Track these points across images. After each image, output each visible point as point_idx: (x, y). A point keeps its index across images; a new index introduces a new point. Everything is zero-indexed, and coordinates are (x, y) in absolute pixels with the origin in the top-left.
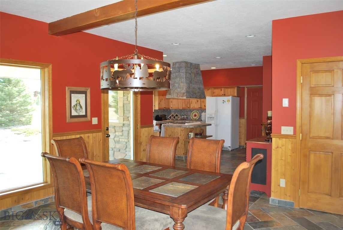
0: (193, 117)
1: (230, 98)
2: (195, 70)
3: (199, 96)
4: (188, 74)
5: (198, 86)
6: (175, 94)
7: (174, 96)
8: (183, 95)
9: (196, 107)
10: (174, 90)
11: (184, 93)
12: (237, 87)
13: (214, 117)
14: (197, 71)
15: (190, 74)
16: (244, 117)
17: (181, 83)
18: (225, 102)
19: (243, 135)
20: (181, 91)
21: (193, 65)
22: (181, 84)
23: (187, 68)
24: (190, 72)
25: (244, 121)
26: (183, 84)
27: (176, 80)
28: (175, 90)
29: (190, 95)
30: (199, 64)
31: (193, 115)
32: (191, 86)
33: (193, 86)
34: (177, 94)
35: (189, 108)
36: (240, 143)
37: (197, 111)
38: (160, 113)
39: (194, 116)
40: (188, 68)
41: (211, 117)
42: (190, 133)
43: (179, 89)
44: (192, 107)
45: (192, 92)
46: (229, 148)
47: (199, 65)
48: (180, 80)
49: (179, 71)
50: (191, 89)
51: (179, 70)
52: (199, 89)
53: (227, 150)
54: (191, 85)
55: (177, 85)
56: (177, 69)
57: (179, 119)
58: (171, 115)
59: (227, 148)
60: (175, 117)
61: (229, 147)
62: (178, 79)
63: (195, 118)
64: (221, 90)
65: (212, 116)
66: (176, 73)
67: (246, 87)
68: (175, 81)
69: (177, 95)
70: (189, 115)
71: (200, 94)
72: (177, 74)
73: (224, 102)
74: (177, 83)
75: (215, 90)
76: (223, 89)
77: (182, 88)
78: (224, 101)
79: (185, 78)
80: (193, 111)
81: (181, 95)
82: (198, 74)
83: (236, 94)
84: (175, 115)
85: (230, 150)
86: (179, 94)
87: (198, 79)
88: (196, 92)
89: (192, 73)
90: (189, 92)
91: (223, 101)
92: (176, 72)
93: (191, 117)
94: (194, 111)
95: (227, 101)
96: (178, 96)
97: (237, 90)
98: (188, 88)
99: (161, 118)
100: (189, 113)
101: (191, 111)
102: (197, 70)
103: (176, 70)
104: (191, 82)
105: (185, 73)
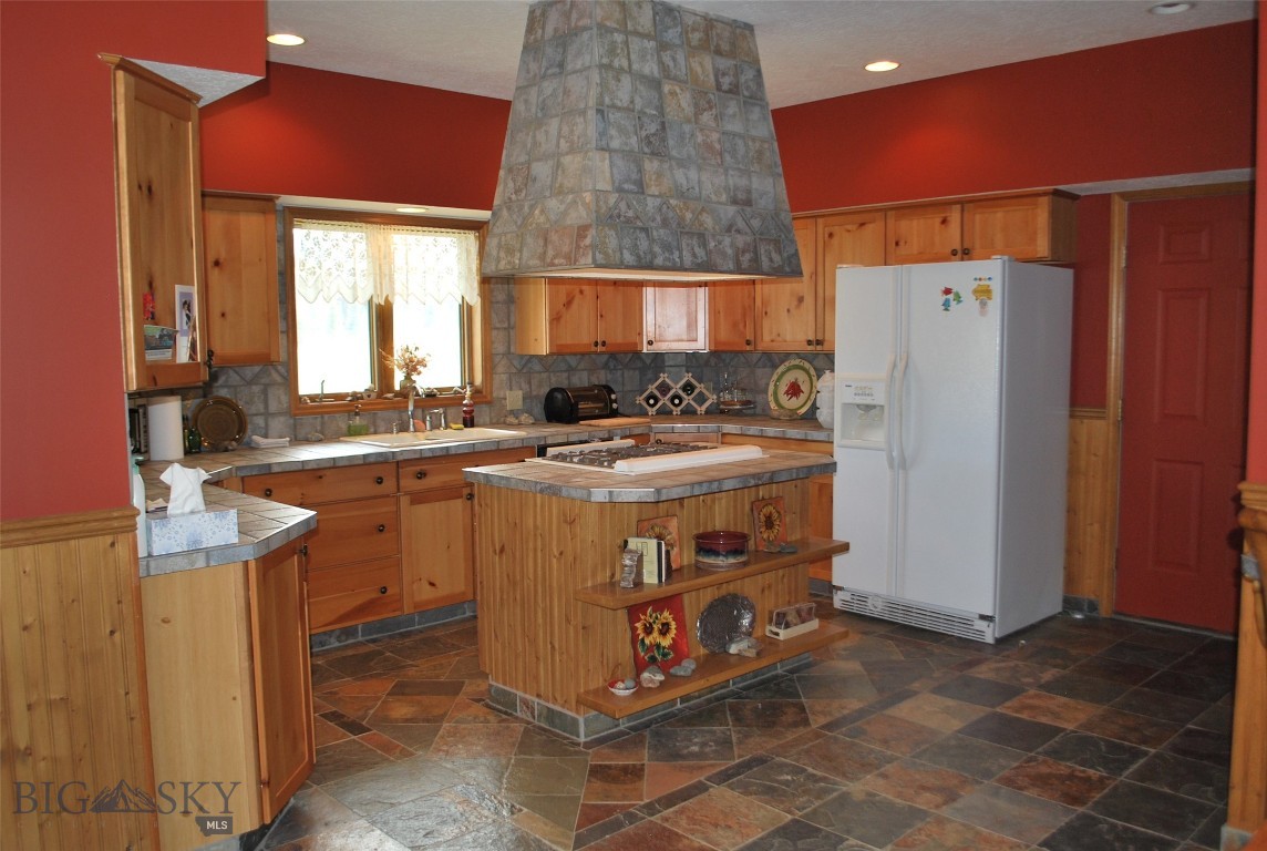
0: (783, 399)
1: (992, 270)
2: (705, 66)
3: (738, 253)
4: (626, 80)
5: (735, 180)
6: (529, 240)
7: (526, 254)
8: (578, 247)
9: (788, 338)
10: (526, 209)
11: (582, 231)
12: (1056, 193)
13: (882, 406)
14: (718, 74)
15: (656, 84)
16: (1100, 401)
17: (571, 151)
18: (958, 298)
19: (1096, 527)
20: (565, 214)
21: (689, 20)
22: (567, 160)
23: (619, 38)
24: (650, 68)
25: (1102, 432)
26: (578, 158)
27: (540, 137)
28: (532, 207)
29: (644, 244)
30: (750, 20)
31: (783, 387)
32: (659, 175)
33: (679, 175)
34: (541, 242)
35: (748, 343)
36: (1071, 579)
37: (807, 365)
38: (585, 374)
39: (787, 393)
40: (635, 44)
41: (868, 408)
42: (634, 543)
43: (553, 204)
44: (767, 338)
45: (665, 223)
46: (981, 625)
47: (749, 27)
48: (565, 129)
49: (561, 65)
50: (650, 201)
51: (559, 58)
52: (735, 202)
53: (971, 636)
54: (651, 166)
55: (542, 170)
56: (549, 51)
57: (701, 409)
58: (652, 388)
59: (966, 622)
60: (676, 396)
61: (983, 617)
62: (554, 124)
63: (793, 403)
64: (944, 221)
65: (868, 401)
66: (545, 84)
67: (1123, 195)
68: (535, 144)
69: (540, 250)
70: (762, 383)
71: (741, 241)
72: (548, 87)
73: (953, 303)
74: (544, 158)
75: (904, 225)
76: (955, 216)
77: (571, 191)
78: (951, 297)
79: (591, 114)
80: (782, 362)
81: (566, 249)
82: (734, 90)
83: (1043, 247)
84: (676, 388)
85: (989, 639)
86: (554, 237)
87: (735, 126)
88: (708, 221)
89: (675, 79)
90: (628, 221)
91: (948, 291)
92: (544, 77)
93: (771, 398)
94: (787, 364)
95: (975, 292)
96: (550, 253)
97: (1054, 215)
98: (620, 190)
99: (574, 407)
100: (759, 372)
101: (773, 360)
102: (724, 63)
103: (544, 64)
104: (656, 146)
105: (596, 77)
